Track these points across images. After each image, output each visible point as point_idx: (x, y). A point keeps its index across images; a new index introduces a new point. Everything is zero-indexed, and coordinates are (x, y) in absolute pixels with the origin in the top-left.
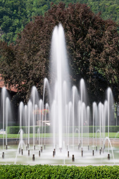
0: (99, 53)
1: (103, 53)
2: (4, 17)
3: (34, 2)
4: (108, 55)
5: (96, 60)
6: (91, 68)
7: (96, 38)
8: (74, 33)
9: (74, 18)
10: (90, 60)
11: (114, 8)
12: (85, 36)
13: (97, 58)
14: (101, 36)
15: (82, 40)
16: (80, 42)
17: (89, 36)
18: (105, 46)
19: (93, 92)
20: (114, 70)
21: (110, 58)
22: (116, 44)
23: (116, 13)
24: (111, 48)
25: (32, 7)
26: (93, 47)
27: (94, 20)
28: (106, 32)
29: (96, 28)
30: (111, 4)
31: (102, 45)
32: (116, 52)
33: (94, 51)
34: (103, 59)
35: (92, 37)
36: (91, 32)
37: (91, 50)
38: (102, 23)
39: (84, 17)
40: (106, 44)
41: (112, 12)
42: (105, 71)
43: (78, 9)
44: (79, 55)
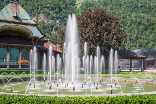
0: (109, 34)
1: (111, 34)
2: (65, 18)
3: (80, 11)
4: (114, 35)
5: (107, 37)
6: (104, 41)
7: (107, 26)
8: (96, 23)
9: (96, 16)
10: (104, 37)
11: (120, 13)
12: (102, 25)
13: (108, 36)
14: (110, 25)
15: (100, 27)
16: (99, 28)
17: (104, 25)
18: (112, 30)
19: (106, 54)
20: (117, 43)
21: (115, 36)
22: (118, 29)
23: (121, 16)
24: (115, 31)
25: (79, 13)
26: (106, 31)
27: (107, 17)
28: (113, 23)
29: (108, 21)
30: (118, 11)
31: (111, 30)
32: (118, 33)
33: (106, 33)
34: (111, 37)
35: (106, 25)
36: (105, 23)
37: (104, 32)
38: (111, 19)
39: (101, 15)
40: (113, 29)
41: (119, 15)
42: (112, 43)
43: (98, 11)
44: (98, 35)
